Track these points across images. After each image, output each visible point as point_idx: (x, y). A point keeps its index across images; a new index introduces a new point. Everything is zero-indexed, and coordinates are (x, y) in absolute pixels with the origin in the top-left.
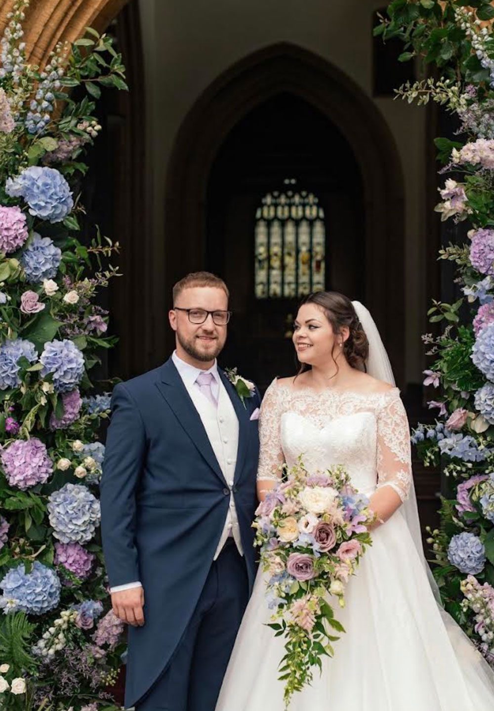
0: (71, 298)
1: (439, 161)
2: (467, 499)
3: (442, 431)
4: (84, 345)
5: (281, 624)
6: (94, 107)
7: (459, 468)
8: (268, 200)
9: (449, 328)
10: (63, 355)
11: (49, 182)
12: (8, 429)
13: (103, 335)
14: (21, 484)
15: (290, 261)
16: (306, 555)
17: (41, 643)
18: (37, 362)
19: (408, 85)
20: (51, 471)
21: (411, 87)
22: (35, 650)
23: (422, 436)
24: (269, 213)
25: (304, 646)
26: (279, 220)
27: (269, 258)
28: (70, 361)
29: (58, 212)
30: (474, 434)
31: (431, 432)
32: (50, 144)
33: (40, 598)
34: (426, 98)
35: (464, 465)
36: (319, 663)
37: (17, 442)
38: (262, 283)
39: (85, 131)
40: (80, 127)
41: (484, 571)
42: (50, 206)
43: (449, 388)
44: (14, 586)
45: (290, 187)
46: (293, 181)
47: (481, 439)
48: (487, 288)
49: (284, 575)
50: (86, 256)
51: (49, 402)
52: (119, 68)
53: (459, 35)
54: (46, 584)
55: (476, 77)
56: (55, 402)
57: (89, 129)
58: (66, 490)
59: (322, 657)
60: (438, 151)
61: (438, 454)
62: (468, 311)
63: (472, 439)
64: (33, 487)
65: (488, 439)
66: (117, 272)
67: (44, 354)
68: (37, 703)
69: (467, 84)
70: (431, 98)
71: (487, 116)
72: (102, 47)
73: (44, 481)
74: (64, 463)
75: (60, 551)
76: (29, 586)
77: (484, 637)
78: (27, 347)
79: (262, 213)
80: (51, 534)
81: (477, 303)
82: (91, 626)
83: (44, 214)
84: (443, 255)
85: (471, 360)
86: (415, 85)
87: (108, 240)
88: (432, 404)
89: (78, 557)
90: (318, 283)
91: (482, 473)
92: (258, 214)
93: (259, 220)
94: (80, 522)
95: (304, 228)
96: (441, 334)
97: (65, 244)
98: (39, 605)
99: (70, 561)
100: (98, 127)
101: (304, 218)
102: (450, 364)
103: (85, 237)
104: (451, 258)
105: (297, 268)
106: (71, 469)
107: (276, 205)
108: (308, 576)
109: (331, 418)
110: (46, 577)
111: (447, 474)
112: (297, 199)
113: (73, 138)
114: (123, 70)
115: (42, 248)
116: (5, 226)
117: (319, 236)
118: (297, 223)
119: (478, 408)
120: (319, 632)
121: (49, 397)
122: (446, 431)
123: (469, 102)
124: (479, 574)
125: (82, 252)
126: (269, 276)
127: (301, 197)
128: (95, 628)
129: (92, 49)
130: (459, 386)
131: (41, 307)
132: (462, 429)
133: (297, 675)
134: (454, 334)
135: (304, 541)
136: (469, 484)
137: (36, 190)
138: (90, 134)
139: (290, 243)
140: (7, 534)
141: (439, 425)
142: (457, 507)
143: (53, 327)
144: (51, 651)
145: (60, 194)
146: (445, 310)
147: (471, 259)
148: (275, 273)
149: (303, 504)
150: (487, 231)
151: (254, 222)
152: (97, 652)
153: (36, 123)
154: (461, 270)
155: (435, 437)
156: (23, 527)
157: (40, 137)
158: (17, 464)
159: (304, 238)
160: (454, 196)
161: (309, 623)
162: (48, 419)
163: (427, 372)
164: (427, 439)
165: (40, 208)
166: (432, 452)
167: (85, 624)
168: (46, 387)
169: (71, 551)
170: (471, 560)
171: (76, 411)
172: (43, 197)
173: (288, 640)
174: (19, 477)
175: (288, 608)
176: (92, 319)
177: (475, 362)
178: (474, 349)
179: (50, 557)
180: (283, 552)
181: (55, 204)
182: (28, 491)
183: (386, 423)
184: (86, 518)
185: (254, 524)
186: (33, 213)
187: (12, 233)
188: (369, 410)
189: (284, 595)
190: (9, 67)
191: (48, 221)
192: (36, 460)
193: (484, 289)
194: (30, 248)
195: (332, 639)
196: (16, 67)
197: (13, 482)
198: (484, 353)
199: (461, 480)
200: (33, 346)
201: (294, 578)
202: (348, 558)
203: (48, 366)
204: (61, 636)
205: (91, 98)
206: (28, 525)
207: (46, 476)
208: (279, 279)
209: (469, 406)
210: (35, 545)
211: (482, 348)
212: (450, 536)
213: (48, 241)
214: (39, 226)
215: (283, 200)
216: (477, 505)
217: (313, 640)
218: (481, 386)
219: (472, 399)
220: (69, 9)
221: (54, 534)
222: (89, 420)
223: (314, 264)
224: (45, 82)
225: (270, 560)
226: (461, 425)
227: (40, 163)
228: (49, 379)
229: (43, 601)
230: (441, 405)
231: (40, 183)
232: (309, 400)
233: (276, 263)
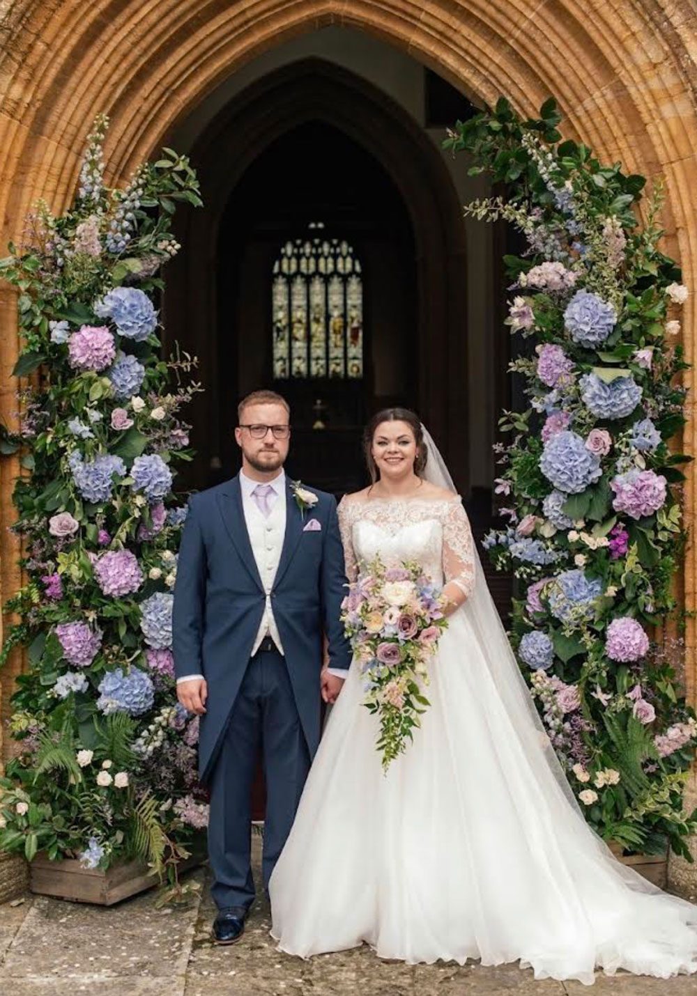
0: (158, 414)
1: (508, 276)
2: (537, 600)
3: (513, 537)
4: (169, 459)
5: (375, 703)
6: (170, 224)
7: (528, 571)
8: (289, 249)
9: (520, 437)
10: (152, 469)
11: (136, 303)
12: (101, 540)
13: (184, 448)
14: (115, 593)
15: (318, 329)
16: (392, 644)
17: (140, 742)
18: (127, 476)
19: (477, 203)
20: (142, 580)
21: (481, 205)
22: (134, 748)
23: (494, 541)
24: (288, 266)
25: (397, 721)
26: (303, 275)
27: (290, 325)
28: (160, 475)
29: (144, 331)
30: (543, 538)
31: (502, 538)
32: (134, 266)
33: (137, 699)
34: (495, 216)
35: (534, 568)
36: (410, 734)
37: (110, 553)
38: (281, 358)
39: (165, 250)
40: (160, 246)
41: (553, 666)
42: (136, 326)
43: (520, 495)
44: (113, 688)
45: (316, 233)
46: (321, 225)
47: (549, 543)
48: (554, 400)
49: (375, 663)
50: (165, 371)
51: (141, 516)
52: (194, 185)
53: (524, 157)
54: (142, 687)
55: (543, 199)
56: (146, 516)
57: (170, 248)
58: (156, 598)
59: (412, 729)
60: (507, 268)
61: (509, 559)
62: (537, 421)
63: (541, 543)
64: (126, 595)
65: (556, 543)
66: (200, 388)
67: (134, 469)
68: (138, 796)
69: (534, 206)
70: (500, 215)
71: (553, 236)
72: (180, 167)
73: (136, 590)
74: (155, 572)
75: (150, 657)
76: (127, 688)
77: (552, 724)
78: (116, 462)
79: (280, 267)
80: (143, 641)
81: (545, 415)
82: (183, 727)
83: (131, 333)
84: (513, 367)
85: (539, 468)
86: (484, 203)
87: (187, 355)
88: (504, 511)
89: (168, 662)
90: (355, 358)
91: (551, 575)
92: (276, 270)
93: (277, 276)
95: (335, 287)
96: (511, 443)
97: (147, 361)
98: (137, 706)
99: (161, 666)
100: (178, 246)
101: (335, 272)
102: (519, 472)
104: (520, 370)
105: (327, 339)
106: (162, 579)
107: (299, 257)
108: (396, 662)
109: (402, 526)
110: (142, 679)
111: (518, 576)
112: (326, 248)
113: (153, 257)
114: (198, 186)
115: (128, 366)
116: (96, 346)
117: (355, 298)
118: (326, 279)
119: (546, 514)
120: (408, 708)
121: (141, 509)
122: (516, 536)
123: (536, 224)
124: (549, 669)
125: (162, 367)
126: (290, 348)
127: (332, 245)
128: (186, 729)
129: (170, 170)
130: (529, 493)
131: (131, 423)
132: (532, 534)
133: (393, 745)
134: (523, 444)
135: (389, 632)
136: (539, 585)
137: (123, 311)
138: (170, 253)
139: (318, 306)
140: (101, 641)
141: (510, 531)
142: (528, 607)
143: (141, 442)
144: (151, 748)
145: (146, 314)
146: (515, 420)
147: (539, 373)
148: (299, 346)
149: (386, 600)
150: (554, 346)
151: (270, 279)
152: (189, 752)
153: (116, 242)
154: (530, 381)
155: (507, 542)
156: (117, 635)
157: (123, 258)
158: (111, 573)
159: (335, 299)
160: (522, 315)
161: (400, 701)
162: (137, 531)
163: (498, 480)
164: (498, 544)
165: (127, 328)
166: (503, 557)
167: (178, 725)
168: (140, 501)
169: (162, 657)
170: (540, 656)
171: (162, 522)
172: (130, 318)
173: (382, 716)
174: (113, 586)
175: (381, 690)
176: (175, 433)
177: (543, 471)
178: (542, 458)
179: (143, 663)
180: (372, 643)
181: (141, 324)
182: (121, 601)
183: (450, 529)
185: (342, 618)
186: (120, 333)
187: (102, 353)
188: (435, 517)
189: (376, 679)
190: (89, 188)
191: (133, 340)
192: (128, 570)
193: (550, 402)
194: (117, 366)
195: (420, 712)
196: (96, 188)
197: (106, 591)
198: (551, 463)
199: (532, 583)
200: (122, 461)
201: (384, 664)
202: (428, 642)
203: (139, 480)
204: (160, 733)
205: (168, 215)
206: (122, 631)
207: (137, 585)
208: (303, 353)
209: (538, 512)
210: (129, 652)
211: (549, 458)
212: (521, 635)
213: (132, 359)
214: (126, 346)
215: (308, 249)
216: (545, 604)
217: (404, 715)
218: (549, 493)
219: (541, 505)
220: (142, 123)
221: (146, 641)
222: (172, 531)
223: (349, 333)
224: (126, 203)
225: (361, 650)
226: (531, 530)
227: (125, 283)
228: (141, 492)
229: (141, 702)
230: (512, 512)
231: (127, 304)
232: (379, 510)
233: (300, 333)
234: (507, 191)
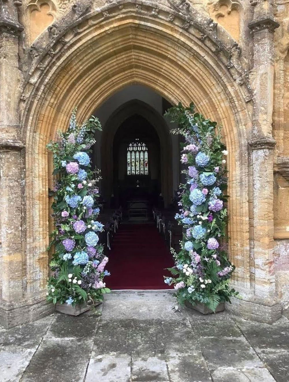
0: (90, 185)
2: (189, 233)
4: (93, 197)
6: (94, 136)
7: (187, 226)
8: (131, 145)
9: (184, 190)
10: (88, 199)
11: (84, 156)
13: (98, 194)
14: (79, 232)
15: (138, 164)
17: (84, 271)
18: (82, 201)
20: (86, 228)
21: (174, 130)
22: (82, 273)
23: (178, 217)
24: (131, 149)
26: (134, 151)
27: (131, 163)
28: (90, 201)
29: (86, 163)
30: (190, 217)
31: (180, 216)
32: (84, 146)
33: (84, 260)
34: (178, 133)
37: (77, 221)
38: (129, 170)
40: (91, 141)
42: (84, 162)
43: (184, 206)
44: (77, 257)
45: (137, 141)
46: (138, 139)
47: (192, 218)
48: (193, 181)
51: (85, 212)
52: (100, 126)
53: (185, 117)
54: (85, 257)
55: (190, 128)
56: (87, 212)
58: (90, 233)
60: (181, 146)
62: (189, 186)
64: (81, 232)
65: (194, 218)
66: (101, 178)
67: (84, 199)
69: (188, 130)
71: (192, 138)
72: (96, 121)
74: (89, 226)
75: (88, 248)
76: (81, 257)
77: (194, 266)
78: (79, 197)
79: (129, 149)
81: (190, 184)
83: (83, 164)
84: (182, 172)
87: (98, 169)
88: (180, 210)
89: (93, 250)
90: (146, 170)
91: (193, 227)
93: (128, 151)
94: (93, 241)
95: (142, 154)
96: (182, 192)
97: (88, 171)
98: (84, 262)
99: (91, 251)
100: (95, 141)
101: (142, 150)
102: (184, 200)
103: (92, 169)
104: (184, 173)
105: (140, 166)
106: (91, 228)
107: (133, 147)
110: (85, 255)
111: (184, 227)
112: (139, 145)
113: (89, 144)
115: (82, 172)
116: (74, 167)
117: (146, 156)
118: (140, 152)
119: (191, 210)
121: (85, 210)
122: (184, 216)
123: (188, 135)
125: (92, 173)
126: (131, 168)
127: (141, 144)
128: (97, 267)
129: (93, 121)
130: (187, 205)
131: (82, 187)
134: (185, 192)
136: (190, 229)
137: (81, 158)
138: (93, 143)
139: (138, 158)
140: (75, 244)
141: (182, 215)
142: (187, 235)
143: (86, 192)
144: (86, 273)
145: (87, 159)
146: (183, 186)
147: (189, 174)
148: (133, 168)
150: (193, 167)
153: (79, 140)
154: (187, 176)
155: (181, 218)
156: (79, 243)
157: (81, 144)
158: (78, 227)
159: (142, 156)
162: (84, 215)
163: (179, 202)
165: (82, 162)
166: (180, 221)
167: (95, 266)
168: (85, 208)
169: (91, 248)
170: (190, 248)
171: (91, 213)
172: (83, 160)
174: (78, 230)
176: (95, 190)
177: (190, 199)
178: (190, 196)
179: (86, 250)
181: (86, 161)
182: (80, 234)
184: (95, 240)
186: (80, 164)
187: (75, 169)
190: (72, 126)
191: (84, 166)
192: (82, 226)
194: (80, 172)
196: (74, 126)
197: (76, 231)
199: (188, 228)
200: (81, 197)
203: (85, 202)
204: (89, 268)
205: (93, 133)
207: (84, 230)
209: (189, 210)
210: (82, 247)
211: (192, 196)
212: (185, 242)
213: (83, 170)
214: (82, 167)
215: (135, 145)
216: (191, 234)
218: (192, 205)
219: (190, 208)
220: (87, 110)
221: (87, 244)
222: (94, 215)
223: (145, 165)
224: (82, 130)
226: (187, 215)
227: (81, 151)
228: (85, 206)
230: (182, 210)
231: (82, 156)
233: (133, 164)
234: (181, 127)
